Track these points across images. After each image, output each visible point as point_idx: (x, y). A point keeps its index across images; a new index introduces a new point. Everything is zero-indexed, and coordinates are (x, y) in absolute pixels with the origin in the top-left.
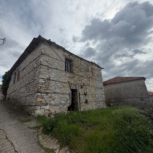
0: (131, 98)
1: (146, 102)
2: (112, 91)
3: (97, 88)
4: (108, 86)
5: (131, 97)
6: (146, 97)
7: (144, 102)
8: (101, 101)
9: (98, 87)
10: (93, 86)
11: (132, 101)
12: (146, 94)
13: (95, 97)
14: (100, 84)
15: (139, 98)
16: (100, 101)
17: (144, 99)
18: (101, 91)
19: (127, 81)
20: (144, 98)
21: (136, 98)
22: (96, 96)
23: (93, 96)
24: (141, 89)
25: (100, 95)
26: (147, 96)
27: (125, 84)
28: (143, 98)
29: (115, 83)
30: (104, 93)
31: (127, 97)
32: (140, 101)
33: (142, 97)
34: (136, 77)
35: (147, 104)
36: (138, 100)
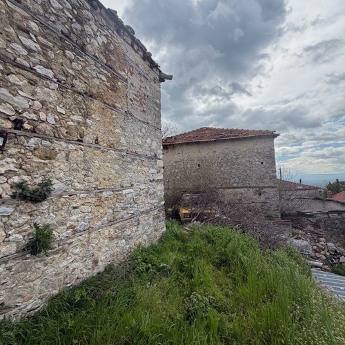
0: (235, 188)
1: (266, 199)
2: (189, 166)
3: (136, 154)
4: (177, 150)
5: (235, 185)
6: (269, 187)
7: (262, 198)
8: (147, 212)
9: (139, 151)
10: (111, 146)
11: (235, 195)
12: (271, 179)
13: (119, 198)
14: (149, 141)
15: (253, 188)
16: (142, 213)
17: (264, 192)
18: (152, 171)
19: (232, 140)
20: (265, 190)
21: (246, 187)
22: (125, 192)
23: (105, 194)
24: (262, 163)
25: (143, 186)
26: (272, 185)
27: (223, 148)
28: (262, 188)
29: (197, 143)
30: (160, 177)
31: (224, 186)
32: (254, 197)
33: (262, 185)
34: (254, 131)
35: (268, 205)
36: (251, 193)
